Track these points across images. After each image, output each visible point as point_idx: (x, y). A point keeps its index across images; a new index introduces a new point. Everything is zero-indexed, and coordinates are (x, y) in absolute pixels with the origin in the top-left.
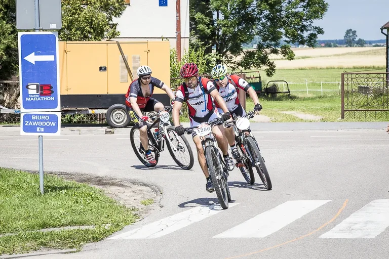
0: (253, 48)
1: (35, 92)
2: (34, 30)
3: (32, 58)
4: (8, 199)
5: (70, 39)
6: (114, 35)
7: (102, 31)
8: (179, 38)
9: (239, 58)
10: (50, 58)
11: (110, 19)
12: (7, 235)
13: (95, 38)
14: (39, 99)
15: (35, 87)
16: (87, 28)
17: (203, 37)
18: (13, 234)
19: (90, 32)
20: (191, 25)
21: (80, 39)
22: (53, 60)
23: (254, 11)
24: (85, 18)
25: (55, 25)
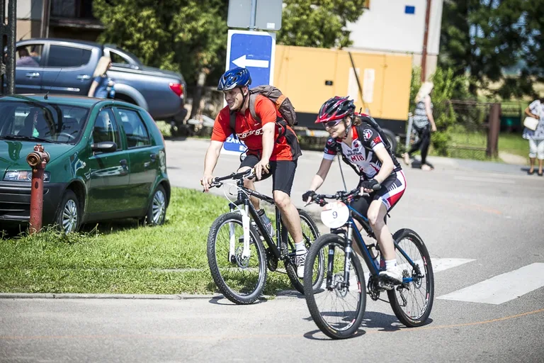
0: (516, 74)
2: (248, 29)
3: (242, 62)
4: (198, 228)
5: (294, 44)
6: (347, 44)
7: (334, 37)
8: (425, 53)
9: (497, 85)
10: (264, 64)
11: (344, 24)
12: (191, 270)
13: (325, 46)
16: (317, 33)
17: (456, 55)
18: (198, 270)
19: (319, 39)
20: (441, 39)
21: (307, 45)
22: (267, 67)
23: (520, 29)
24: (316, 20)
25: (274, 24)
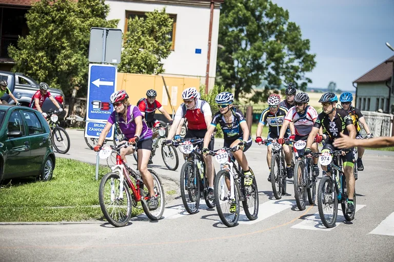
0: (261, 89)
1: (97, 107)
2: (101, 63)
3: (97, 83)
4: (72, 182)
5: (130, 72)
6: (161, 71)
7: (153, 68)
8: (207, 77)
9: (250, 96)
10: (111, 84)
11: (159, 60)
12: (68, 207)
13: (147, 73)
14: (100, 112)
15: (98, 103)
16: (143, 65)
17: (225, 78)
18: (72, 207)
19: (144, 68)
20: (217, 69)
21: (137, 72)
22: (113, 85)
23: (263, 62)
24: (142, 58)
25: (116, 60)
